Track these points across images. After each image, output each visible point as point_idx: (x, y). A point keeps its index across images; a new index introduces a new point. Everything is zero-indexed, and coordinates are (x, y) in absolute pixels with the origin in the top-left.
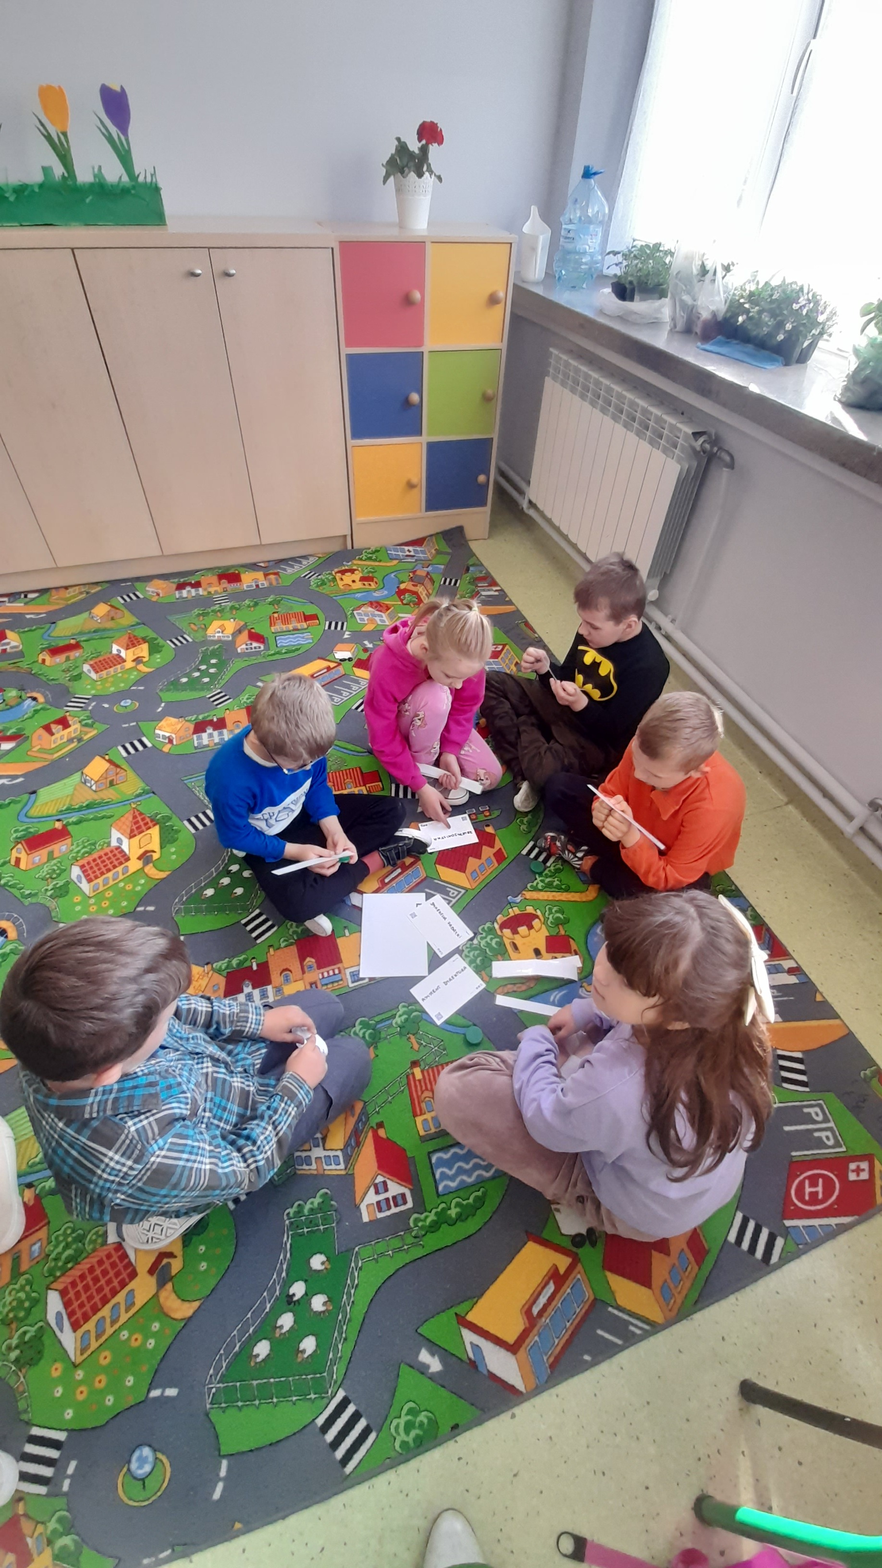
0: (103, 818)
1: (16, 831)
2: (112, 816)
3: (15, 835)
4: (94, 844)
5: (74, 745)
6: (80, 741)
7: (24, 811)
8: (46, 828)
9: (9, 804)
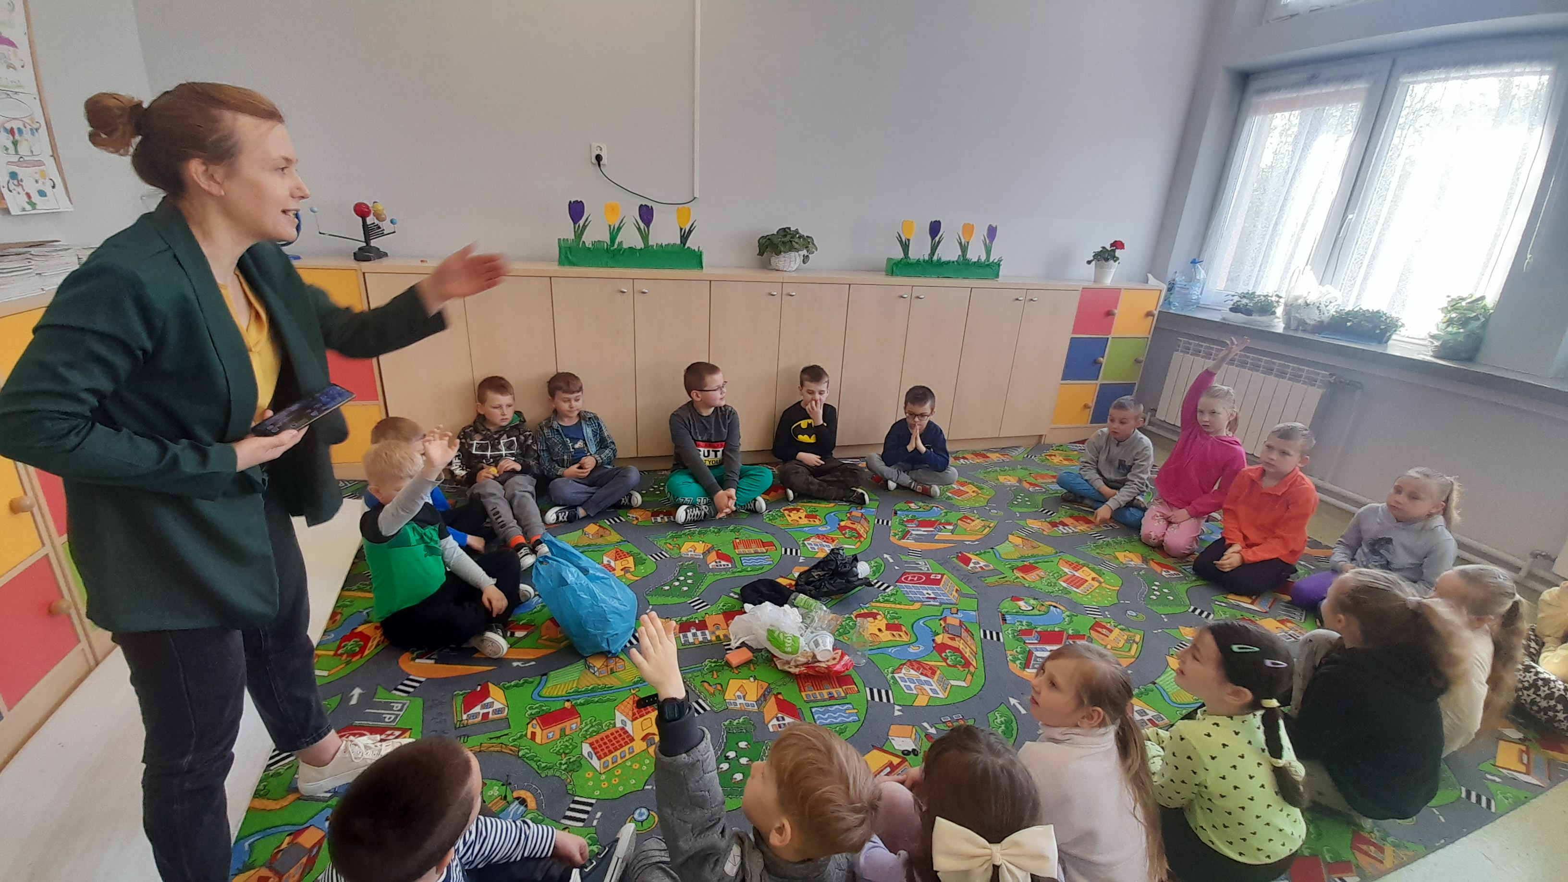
0: (1048, 561)
2: (1053, 561)
4: (1058, 573)
5: (988, 529)
6: (990, 527)
7: (998, 556)
8: (1020, 564)
9: (985, 552)
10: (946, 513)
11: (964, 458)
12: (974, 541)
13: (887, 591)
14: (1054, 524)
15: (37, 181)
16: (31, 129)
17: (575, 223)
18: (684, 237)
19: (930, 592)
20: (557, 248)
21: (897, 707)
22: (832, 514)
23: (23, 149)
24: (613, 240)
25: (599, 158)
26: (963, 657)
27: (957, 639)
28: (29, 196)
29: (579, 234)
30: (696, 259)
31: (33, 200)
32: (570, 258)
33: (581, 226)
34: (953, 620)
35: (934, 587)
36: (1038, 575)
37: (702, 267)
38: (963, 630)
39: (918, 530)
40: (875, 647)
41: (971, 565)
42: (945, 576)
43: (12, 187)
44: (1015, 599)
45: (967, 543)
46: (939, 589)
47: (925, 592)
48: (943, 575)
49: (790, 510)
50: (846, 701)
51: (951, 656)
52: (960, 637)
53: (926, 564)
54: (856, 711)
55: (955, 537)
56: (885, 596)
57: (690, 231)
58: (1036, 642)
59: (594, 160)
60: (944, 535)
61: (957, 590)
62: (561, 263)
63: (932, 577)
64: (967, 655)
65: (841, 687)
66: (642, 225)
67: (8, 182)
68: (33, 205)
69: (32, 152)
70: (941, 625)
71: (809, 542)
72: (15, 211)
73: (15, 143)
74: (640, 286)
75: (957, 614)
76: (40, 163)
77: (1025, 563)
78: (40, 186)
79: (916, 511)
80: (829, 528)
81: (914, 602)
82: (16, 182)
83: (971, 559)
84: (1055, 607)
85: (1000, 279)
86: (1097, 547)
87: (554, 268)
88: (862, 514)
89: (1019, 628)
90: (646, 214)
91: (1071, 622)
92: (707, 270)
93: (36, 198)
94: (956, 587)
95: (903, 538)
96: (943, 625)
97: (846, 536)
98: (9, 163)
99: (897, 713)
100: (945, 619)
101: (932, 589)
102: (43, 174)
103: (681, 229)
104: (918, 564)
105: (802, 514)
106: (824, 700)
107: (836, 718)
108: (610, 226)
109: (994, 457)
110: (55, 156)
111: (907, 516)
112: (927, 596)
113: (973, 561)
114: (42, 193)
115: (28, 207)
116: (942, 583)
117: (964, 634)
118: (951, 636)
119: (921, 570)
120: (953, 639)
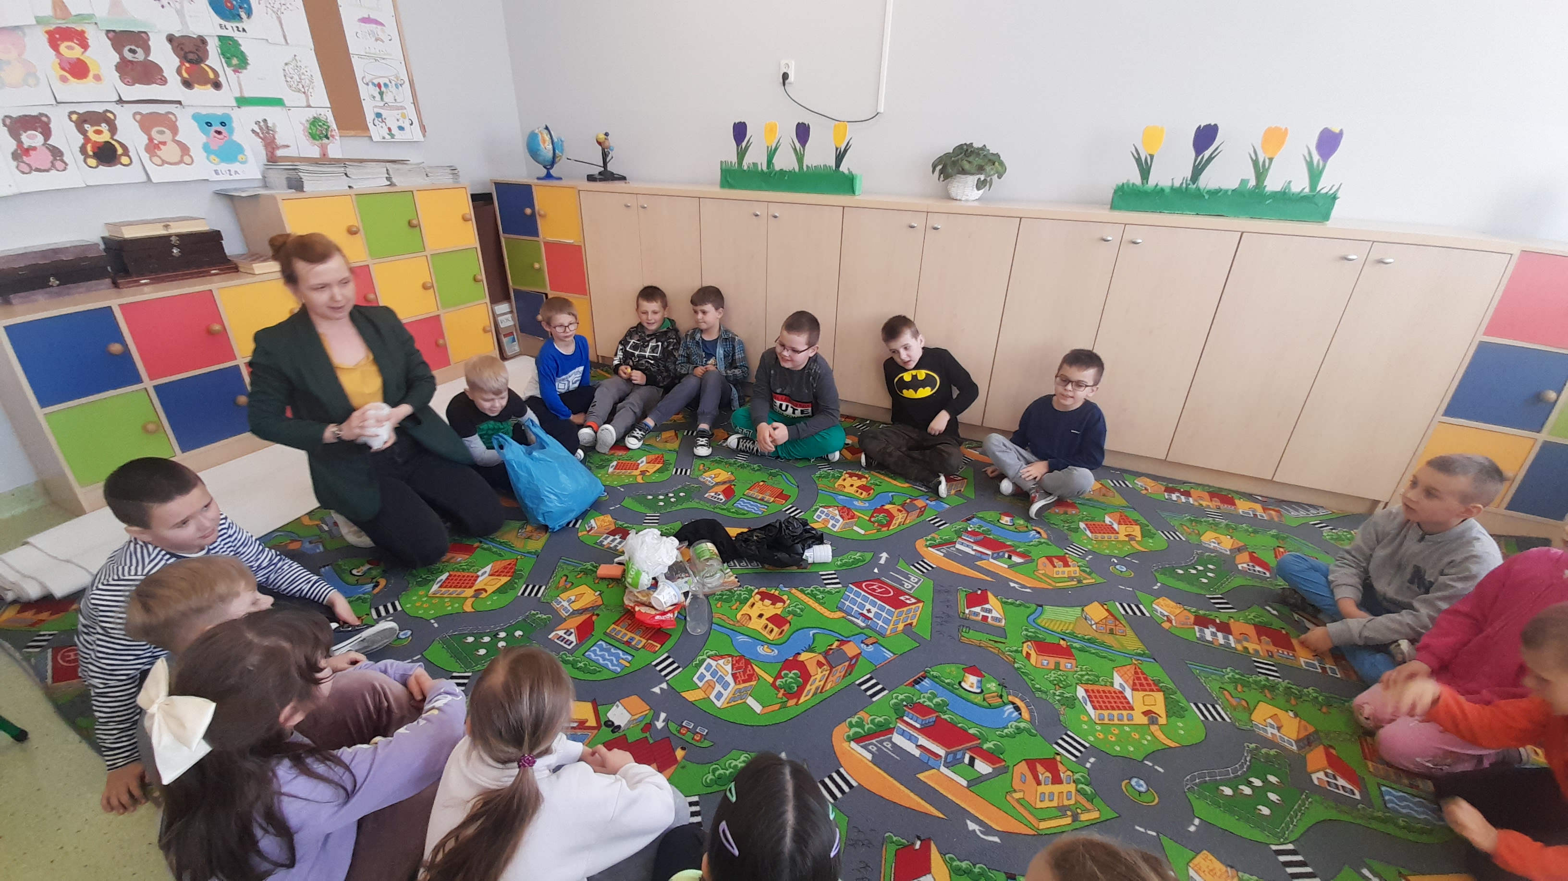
0: (1105, 657)
1: (1027, 630)
2: (1114, 661)
3: (1025, 633)
4: (1098, 677)
5: (1075, 583)
6: (1079, 581)
7: (1032, 617)
8: (1050, 639)
9: (1020, 605)
10: (1041, 543)
11: (1187, 494)
12: (1026, 587)
13: (828, 586)
14: (1202, 622)
15: (398, 120)
16: (396, 85)
17: (738, 145)
18: (840, 157)
19: (874, 610)
20: (720, 171)
21: (664, 686)
22: (890, 494)
23: (388, 98)
24: (770, 162)
25: (785, 76)
26: (801, 689)
27: (825, 667)
28: (390, 129)
29: (741, 154)
30: (847, 184)
31: (393, 132)
32: (730, 180)
33: (743, 147)
34: (851, 650)
35: (888, 607)
36: (1057, 664)
37: (853, 192)
38: (847, 663)
39: (968, 546)
40: (732, 627)
41: (977, 609)
42: (921, 605)
43: (376, 122)
44: (973, 670)
45: (1012, 584)
46: (888, 612)
47: (868, 606)
48: (919, 601)
49: (851, 475)
50: (633, 652)
51: (791, 678)
52: (832, 668)
53: (916, 583)
54: (628, 665)
55: (1008, 574)
56: (819, 590)
57: (846, 151)
58: (918, 726)
59: (781, 80)
60: (999, 566)
61: (911, 624)
62: (722, 186)
63: (902, 598)
64: (808, 687)
65: (648, 640)
66: (798, 145)
67: (374, 120)
68: (392, 136)
69: (395, 100)
70: (832, 645)
71: (826, 510)
72: (376, 138)
73: (381, 94)
74: (775, 210)
75: (867, 645)
76: (403, 108)
77: (1062, 642)
78: (400, 123)
79: (1003, 527)
80: (867, 505)
81: (840, 609)
82: (380, 119)
83: (987, 602)
84: (1017, 709)
85: (1329, 224)
86: (1233, 681)
87: (717, 190)
88: (925, 507)
89: (921, 701)
90: (803, 132)
91: (1011, 736)
92: (861, 196)
93: (395, 131)
94: (915, 622)
95: (933, 546)
96: (834, 647)
97: (873, 519)
98: (376, 107)
99: (657, 690)
100: (843, 642)
101: (882, 608)
102: (404, 116)
103: (837, 149)
104: (909, 579)
105: (858, 483)
106: (618, 640)
107: (604, 659)
108: (768, 147)
109: (1243, 507)
110: (415, 103)
111: (981, 527)
112: (865, 612)
113: (986, 606)
114: (401, 128)
115: (388, 137)
116: (905, 609)
117: (841, 669)
118: (823, 661)
119: (903, 585)
120: (820, 664)
